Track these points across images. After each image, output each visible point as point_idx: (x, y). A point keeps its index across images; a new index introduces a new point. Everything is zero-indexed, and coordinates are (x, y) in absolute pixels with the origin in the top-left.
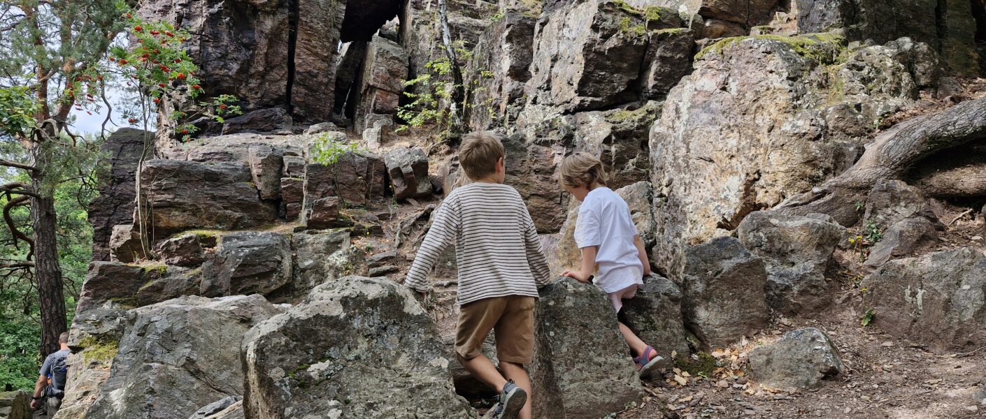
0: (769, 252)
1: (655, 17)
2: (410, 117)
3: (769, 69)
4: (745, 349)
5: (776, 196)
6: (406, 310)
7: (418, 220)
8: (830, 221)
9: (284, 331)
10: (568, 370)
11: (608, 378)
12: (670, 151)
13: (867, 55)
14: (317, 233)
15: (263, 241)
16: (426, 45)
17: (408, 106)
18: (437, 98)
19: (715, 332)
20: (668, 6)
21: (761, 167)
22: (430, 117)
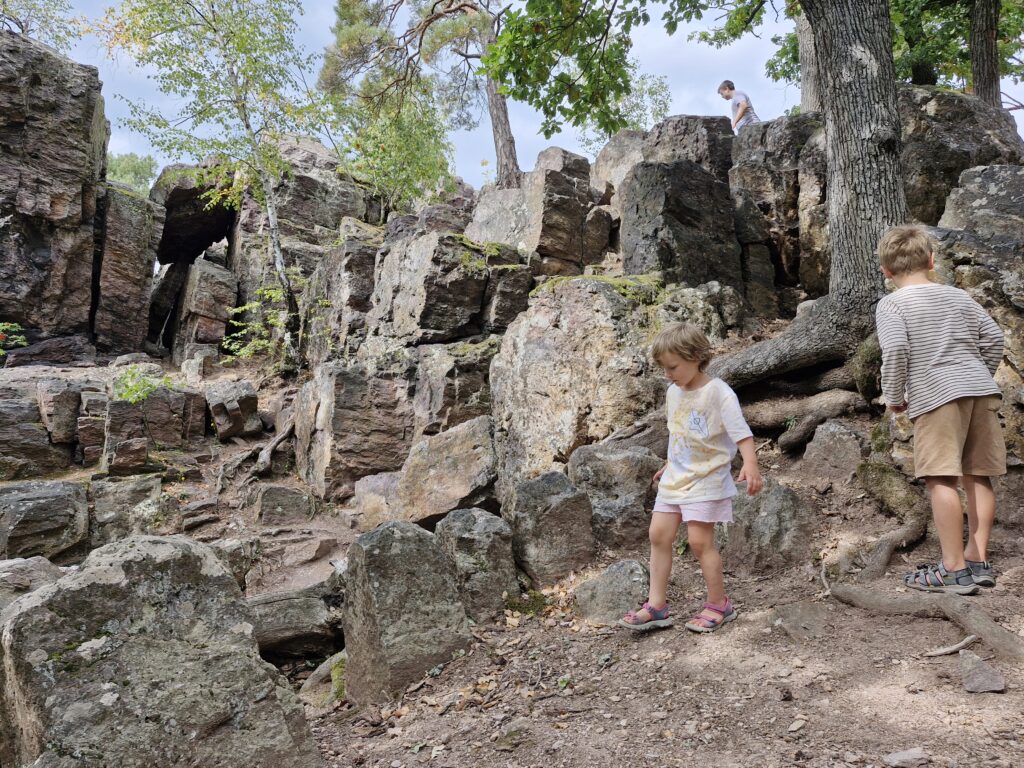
0: (595, 485)
1: (495, 253)
2: (238, 347)
3: (595, 308)
4: (573, 584)
5: (606, 429)
6: (204, 571)
7: (244, 461)
8: (650, 454)
9: (50, 605)
10: (393, 622)
11: (436, 627)
12: (509, 386)
13: (682, 296)
14: (120, 480)
15: (51, 493)
16: (257, 270)
17: (235, 335)
18: (269, 326)
19: (545, 569)
20: (508, 243)
21: (591, 402)
22: (261, 348)
